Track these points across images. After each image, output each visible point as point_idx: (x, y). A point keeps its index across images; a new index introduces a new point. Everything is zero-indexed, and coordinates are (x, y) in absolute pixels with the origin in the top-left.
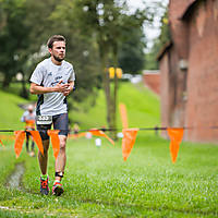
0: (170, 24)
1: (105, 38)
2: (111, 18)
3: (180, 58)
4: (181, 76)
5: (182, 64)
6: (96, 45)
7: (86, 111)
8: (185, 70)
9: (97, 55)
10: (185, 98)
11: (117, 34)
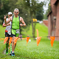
0: (51, 6)
1: (32, 10)
2: (34, 4)
3: (54, 16)
4: (54, 21)
5: (55, 18)
6: (29, 12)
7: (27, 32)
8: (55, 19)
9: (30, 15)
10: (56, 28)
11: (36, 9)
